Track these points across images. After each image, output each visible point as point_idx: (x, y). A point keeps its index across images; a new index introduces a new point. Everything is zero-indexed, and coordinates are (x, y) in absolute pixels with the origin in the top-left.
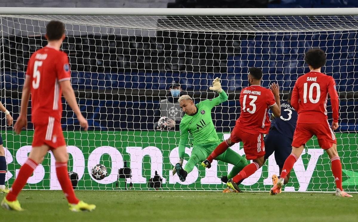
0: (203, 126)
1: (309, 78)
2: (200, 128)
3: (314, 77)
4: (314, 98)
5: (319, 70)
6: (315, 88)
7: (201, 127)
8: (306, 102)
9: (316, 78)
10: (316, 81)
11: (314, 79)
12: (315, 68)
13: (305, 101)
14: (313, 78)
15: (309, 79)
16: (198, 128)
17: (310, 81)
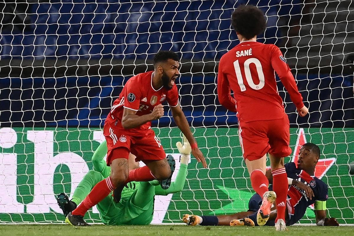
1: (239, 52)
3: (247, 48)
4: (256, 80)
5: (254, 40)
6: (252, 67)
8: (245, 90)
9: (251, 50)
10: (251, 54)
11: (248, 52)
12: (248, 37)
13: (243, 88)
14: (245, 51)
15: (239, 54)
17: (242, 56)
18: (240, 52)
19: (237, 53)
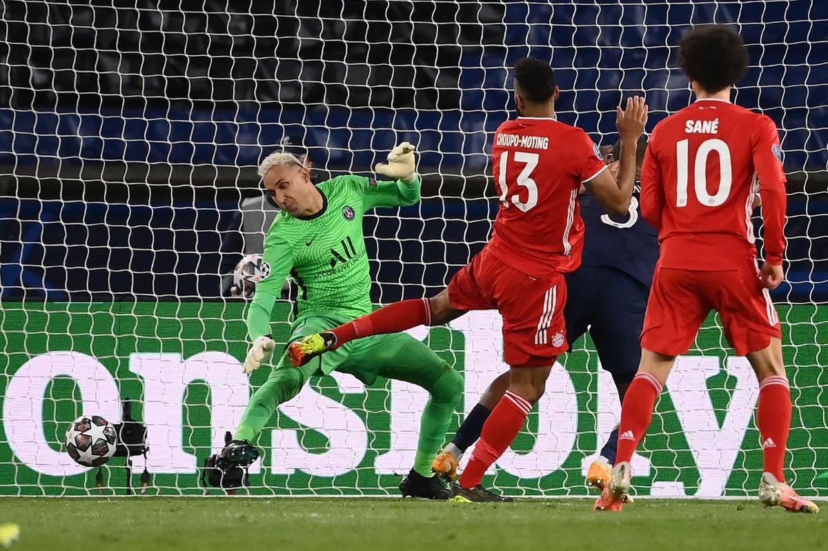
0: (349, 257)
1: (692, 122)
2: (339, 263)
3: (710, 118)
4: (712, 189)
5: (724, 96)
6: (713, 156)
7: (344, 261)
8: (685, 204)
9: (716, 122)
10: (716, 132)
11: (711, 127)
13: (682, 201)
14: (705, 122)
15: (692, 127)
16: (333, 263)
17: (697, 131)
18: (695, 123)
19: (689, 123)
